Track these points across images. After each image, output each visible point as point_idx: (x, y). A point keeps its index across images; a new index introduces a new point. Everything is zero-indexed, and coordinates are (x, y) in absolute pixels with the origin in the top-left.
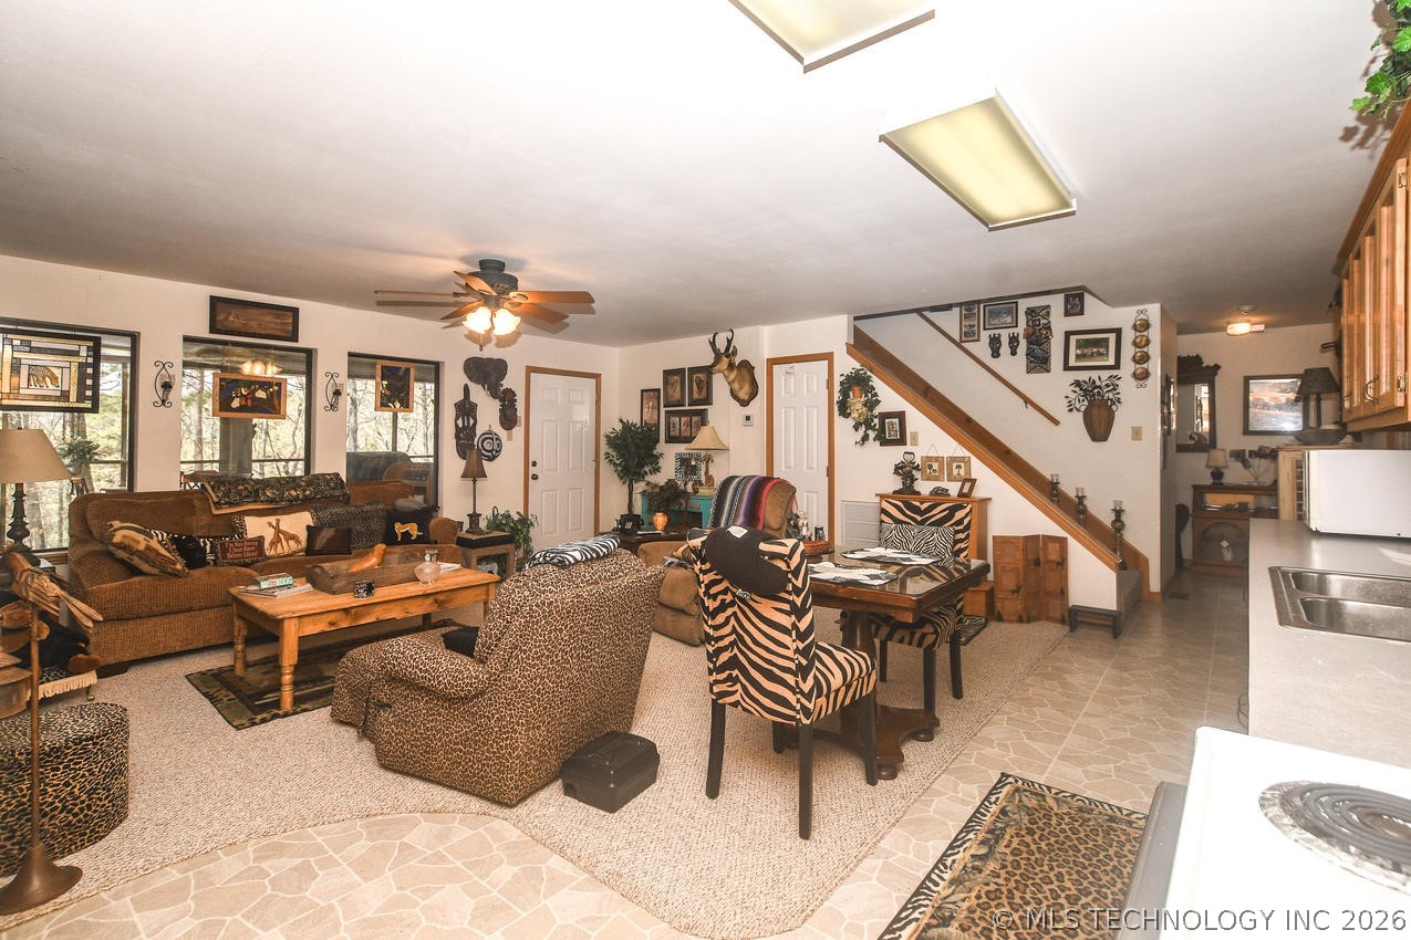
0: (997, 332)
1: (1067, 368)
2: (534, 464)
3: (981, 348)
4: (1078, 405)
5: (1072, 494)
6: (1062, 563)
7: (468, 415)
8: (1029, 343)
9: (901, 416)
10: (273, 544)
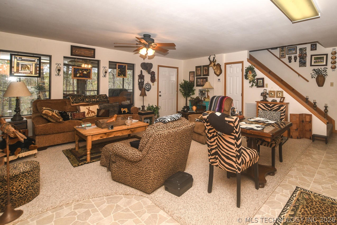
0: (290, 55)
1: (311, 65)
2: (160, 92)
3: (286, 60)
4: (314, 76)
5: (312, 102)
6: (310, 122)
7: (142, 78)
8: (300, 58)
9: (263, 79)
10: (88, 114)
